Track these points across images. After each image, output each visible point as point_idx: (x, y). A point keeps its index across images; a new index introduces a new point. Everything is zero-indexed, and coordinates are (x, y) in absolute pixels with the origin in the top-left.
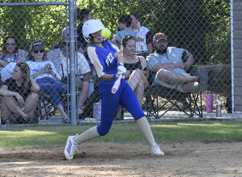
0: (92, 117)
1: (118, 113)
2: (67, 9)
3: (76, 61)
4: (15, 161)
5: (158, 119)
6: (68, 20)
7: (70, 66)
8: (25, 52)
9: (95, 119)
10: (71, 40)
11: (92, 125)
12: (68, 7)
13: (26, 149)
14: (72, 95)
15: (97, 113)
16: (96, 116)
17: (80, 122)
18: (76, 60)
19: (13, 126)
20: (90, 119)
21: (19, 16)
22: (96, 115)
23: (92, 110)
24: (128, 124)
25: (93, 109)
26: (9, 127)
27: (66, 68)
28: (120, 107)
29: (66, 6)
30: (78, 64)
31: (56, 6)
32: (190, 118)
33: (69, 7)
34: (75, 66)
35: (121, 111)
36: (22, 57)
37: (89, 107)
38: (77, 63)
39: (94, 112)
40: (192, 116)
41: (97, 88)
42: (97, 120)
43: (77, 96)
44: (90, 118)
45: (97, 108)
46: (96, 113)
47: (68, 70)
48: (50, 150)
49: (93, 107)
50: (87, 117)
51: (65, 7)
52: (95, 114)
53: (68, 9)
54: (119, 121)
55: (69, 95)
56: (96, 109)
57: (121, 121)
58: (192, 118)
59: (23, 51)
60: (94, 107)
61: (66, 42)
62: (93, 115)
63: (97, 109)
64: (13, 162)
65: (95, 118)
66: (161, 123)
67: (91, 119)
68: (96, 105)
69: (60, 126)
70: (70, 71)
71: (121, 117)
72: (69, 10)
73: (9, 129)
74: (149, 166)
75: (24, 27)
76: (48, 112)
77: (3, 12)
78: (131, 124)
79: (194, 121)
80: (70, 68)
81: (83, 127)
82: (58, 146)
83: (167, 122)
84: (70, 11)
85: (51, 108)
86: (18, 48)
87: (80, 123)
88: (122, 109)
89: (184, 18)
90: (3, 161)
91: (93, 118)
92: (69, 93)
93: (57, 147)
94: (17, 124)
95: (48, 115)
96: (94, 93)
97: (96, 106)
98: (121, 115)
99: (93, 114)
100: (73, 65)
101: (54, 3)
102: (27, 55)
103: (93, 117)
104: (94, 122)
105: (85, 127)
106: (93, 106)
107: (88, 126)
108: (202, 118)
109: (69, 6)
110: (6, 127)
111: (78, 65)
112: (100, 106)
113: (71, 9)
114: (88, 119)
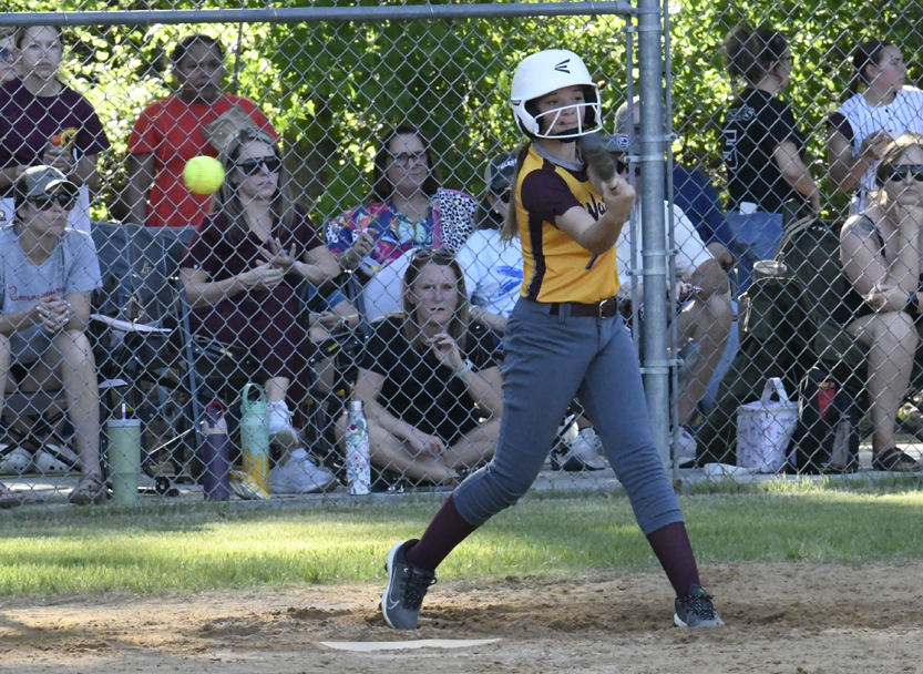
0: (732, 460)
1: (836, 445)
2: (631, 29)
3: (667, 238)
4: (428, 635)
6: (636, 73)
7: (645, 258)
8: (467, 200)
9: (744, 469)
10: (649, 153)
11: (732, 492)
12: (634, 21)
13: (471, 588)
14: (654, 371)
15: (753, 446)
16: (749, 457)
17: (683, 479)
18: (667, 231)
19: (419, 497)
20: (723, 469)
21: (442, 59)
22: (746, 452)
23: (731, 433)
25: (734, 430)
26: (402, 501)
27: (629, 266)
28: (843, 420)
29: (627, 16)
30: (677, 248)
31: (587, 18)
33: (639, 23)
34: (664, 257)
35: (848, 436)
36: (452, 219)
37: (719, 419)
38: (672, 246)
39: (741, 442)
41: (752, 344)
42: (753, 473)
43: (670, 375)
44: (726, 466)
45: (752, 425)
46: (749, 444)
47: (635, 272)
48: (565, 592)
49: (734, 419)
50: (716, 462)
51: (624, 23)
52: (743, 449)
53: (637, 29)
54: (839, 476)
56: (749, 429)
57: (850, 476)
59: (458, 197)
60: (739, 418)
61: (628, 160)
62: (738, 454)
63: (753, 429)
64: (420, 638)
65: (742, 466)
67: (730, 468)
68: (747, 411)
69: (606, 497)
70: (645, 277)
71: (850, 459)
72: (640, 33)
73: (403, 508)
75: (461, 101)
76: (558, 439)
77: (377, 43)
80: (645, 265)
81: (696, 501)
82: (598, 576)
84: (645, 36)
85: (570, 425)
86: (439, 186)
87: (684, 484)
88: (851, 430)
90: (381, 634)
91: (734, 464)
92: (642, 366)
93: (596, 581)
95: (556, 451)
96: (738, 364)
97: (747, 416)
98: (847, 452)
99: (734, 449)
100: (655, 253)
101: (579, 8)
102: (472, 210)
103: (738, 462)
104: (740, 480)
105: (704, 500)
106: (736, 415)
107: (717, 495)
109: (639, 17)
110: (392, 499)
111: (676, 252)
112: (763, 415)
113: (650, 28)
114: (715, 469)
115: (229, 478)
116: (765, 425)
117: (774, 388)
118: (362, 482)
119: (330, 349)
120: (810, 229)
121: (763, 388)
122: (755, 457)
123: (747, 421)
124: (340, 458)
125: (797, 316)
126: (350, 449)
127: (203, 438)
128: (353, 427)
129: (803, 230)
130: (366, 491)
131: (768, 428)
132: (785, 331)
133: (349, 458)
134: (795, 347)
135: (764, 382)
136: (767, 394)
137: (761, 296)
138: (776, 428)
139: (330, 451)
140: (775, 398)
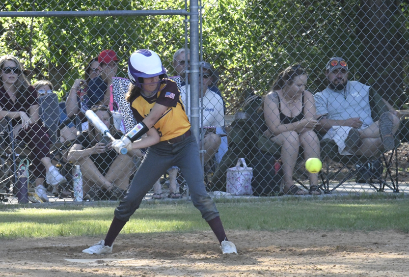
0: (224, 190)
2: (187, 21)
3: (200, 103)
5: (329, 195)
7: (191, 110)
10: (193, 69)
11: (224, 203)
12: (188, 17)
15: (233, 185)
16: (231, 189)
18: (200, 100)
20: (221, 194)
22: (230, 187)
23: (224, 179)
24: (282, 202)
25: (226, 178)
29: (186, 16)
30: (204, 106)
32: (379, 193)
33: (190, 18)
34: (199, 110)
37: (220, 174)
39: (228, 183)
40: (381, 190)
41: (233, 145)
42: (233, 195)
44: (222, 192)
45: (233, 176)
46: (231, 183)
49: (226, 174)
50: (218, 190)
51: (184, 18)
52: (229, 186)
53: (189, 21)
54: (266, 197)
56: (231, 177)
57: (271, 197)
58: (382, 193)
60: (227, 174)
61: (185, 72)
62: (227, 187)
63: (233, 178)
65: (229, 192)
66: (333, 201)
67: (224, 193)
68: (231, 171)
69: (175, 204)
70: (191, 118)
72: (190, 23)
74: (315, 268)
78: (286, 202)
79: (385, 198)
83: (342, 199)
84: (192, 23)
89: (371, 37)
91: (225, 191)
94: (108, 199)
96: (228, 153)
97: (231, 173)
99: (225, 185)
100: (195, 109)
101: (167, 12)
103: (227, 191)
104: (228, 197)
106: (226, 172)
107: (219, 203)
108: (398, 194)
109: (190, 16)
111: (204, 108)
112: (237, 172)
113: (194, 20)
114: (218, 194)
115: (28, 194)
116: (238, 176)
117: (241, 162)
118: (80, 197)
119: (68, 145)
120: (256, 100)
121: (237, 162)
122: (234, 189)
123: (231, 175)
124: (71, 187)
125: (251, 134)
126: (75, 184)
127: (17, 179)
128: (76, 176)
129: (253, 100)
130: (81, 201)
131: (239, 177)
132: (246, 140)
133: (75, 188)
134: (250, 146)
135: (237, 159)
136: (238, 164)
137: (237, 126)
138: (242, 178)
139: (67, 185)
140: (242, 165)
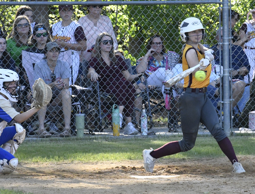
2: (220, 8)
8: (175, 54)
9: (250, 129)
10: (225, 42)
11: (247, 136)
12: (222, 5)
14: (225, 102)
15: (253, 123)
16: (252, 126)
20: (245, 130)
27: (219, 73)
29: (220, 4)
33: (223, 6)
34: (229, 71)
36: (171, 59)
39: (250, 122)
43: (230, 103)
47: (221, 75)
52: (250, 124)
53: (222, 8)
55: (222, 102)
56: (252, 118)
59: (173, 53)
61: (219, 44)
63: (253, 118)
70: (224, 76)
81: (237, 138)
84: (224, 10)
87: (234, 133)
90: (147, 174)
92: (223, 101)
97: (252, 115)
100: (226, 70)
101: (206, 2)
102: (177, 57)
104: (249, 132)
105: (239, 138)
106: (248, 115)
107: (243, 137)
109: (223, 4)
110: (153, 137)
113: (226, 8)
118: (145, 132)
122: (254, 126)
126: (142, 123)
128: (143, 117)
130: (146, 134)
133: (142, 125)
